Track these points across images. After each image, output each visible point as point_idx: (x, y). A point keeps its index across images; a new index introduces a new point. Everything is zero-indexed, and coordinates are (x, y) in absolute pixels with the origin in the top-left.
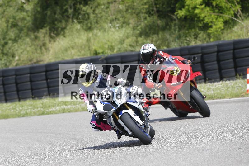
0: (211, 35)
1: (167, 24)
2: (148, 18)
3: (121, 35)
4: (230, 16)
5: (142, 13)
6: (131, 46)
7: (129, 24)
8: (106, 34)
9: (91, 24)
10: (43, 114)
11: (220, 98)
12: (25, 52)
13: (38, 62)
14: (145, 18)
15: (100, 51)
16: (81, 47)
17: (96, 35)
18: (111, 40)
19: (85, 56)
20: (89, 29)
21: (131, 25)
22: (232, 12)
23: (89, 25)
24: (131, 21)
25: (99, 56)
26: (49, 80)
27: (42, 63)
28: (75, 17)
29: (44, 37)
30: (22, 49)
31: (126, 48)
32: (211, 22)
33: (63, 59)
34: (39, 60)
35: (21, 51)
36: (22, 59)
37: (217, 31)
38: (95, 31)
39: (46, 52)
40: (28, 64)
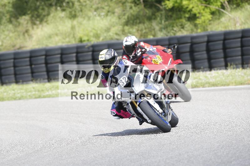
0: (199, 26)
1: (153, 14)
2: (134, 8)
3: (107, 24)
4: (217, 8)
5: (128, 2)
6: (117, 34)
7: (114, 13)
8: (91, 22)
9: (75, 12)
10: (39, 97)
11: (224, 85)
12: (8, 38)
13: (20, 48)
14: (131, 8)
15: (85, 38)
16: (66, 34)
17: (81, 24)
18: (96, 29)
19: (69, 44)
20: (73, 16)
21: (116, 14)
22: (219, 4)
23: (73, 13)
24: (116, 10)
25: (85, 43)
26: (33, 66)
27: (25, 49)
28: (58, 5)
29: (27, 23)
30: (5, 35)
31: (111, 36)
32: (199, 13)
33: (47, 45)
34: (22, 46)
35: (5, 37)
36: (4, 45)
37: (204, 22)
38: (80, 19)
39: (29, 38)
40: (12, 50)
